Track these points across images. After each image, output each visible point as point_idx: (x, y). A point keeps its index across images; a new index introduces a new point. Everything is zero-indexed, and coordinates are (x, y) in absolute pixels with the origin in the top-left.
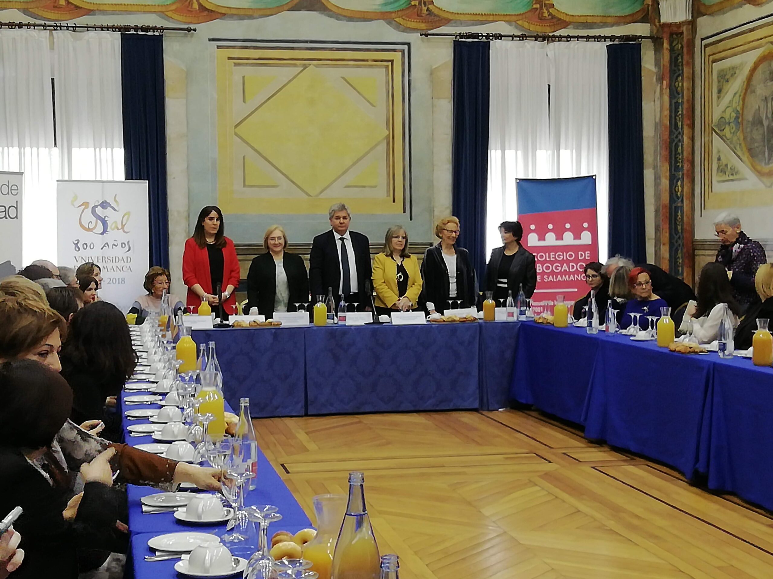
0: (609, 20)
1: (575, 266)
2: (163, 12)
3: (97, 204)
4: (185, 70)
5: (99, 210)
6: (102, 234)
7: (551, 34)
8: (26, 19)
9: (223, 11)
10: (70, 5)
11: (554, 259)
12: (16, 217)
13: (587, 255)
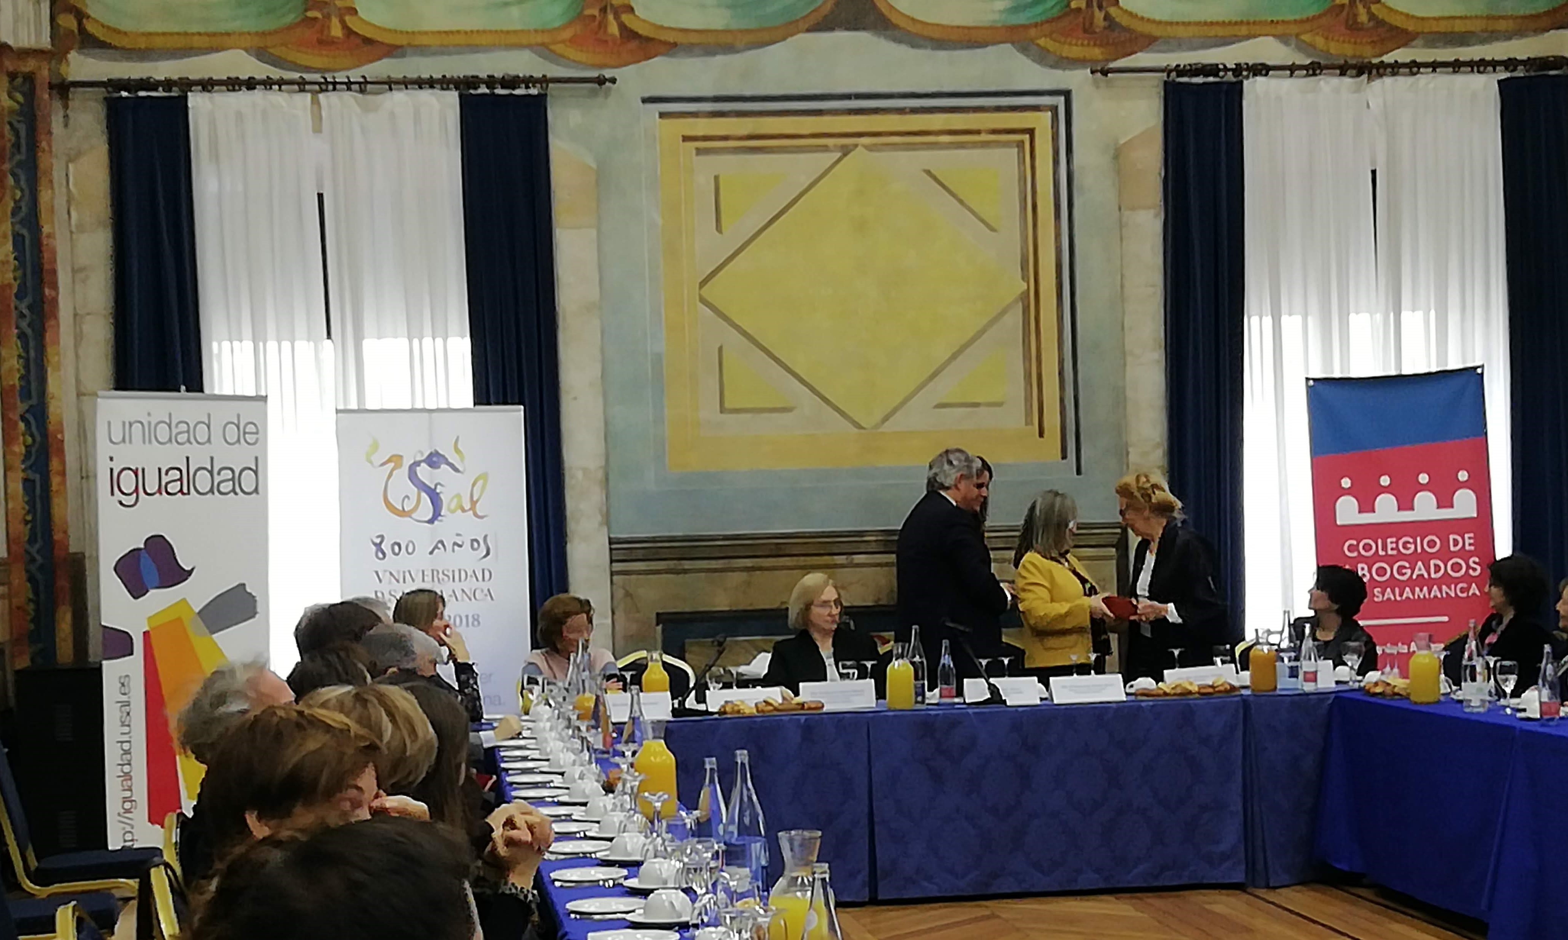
0: (1502, 25)
1: (1442, 566)
2: (543, 44)
3: (419, 458)
4: (594, 166)
5: (423, 472)
6: (431, 521)
7: (1375, 61)
8: (261, 70)
9: (671, 38)
10: (352, 37)
11: (1395, 552)
12: (256, 490)
13: (1467, 542)
